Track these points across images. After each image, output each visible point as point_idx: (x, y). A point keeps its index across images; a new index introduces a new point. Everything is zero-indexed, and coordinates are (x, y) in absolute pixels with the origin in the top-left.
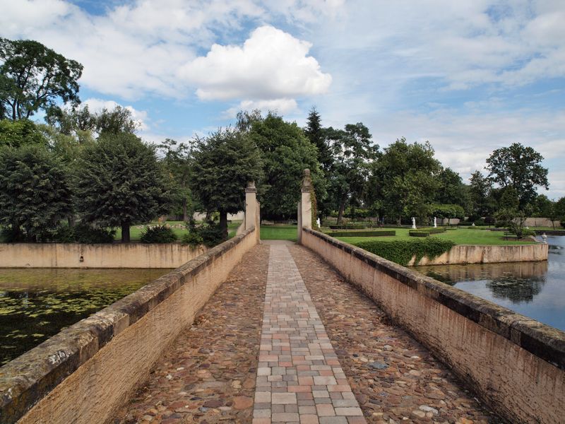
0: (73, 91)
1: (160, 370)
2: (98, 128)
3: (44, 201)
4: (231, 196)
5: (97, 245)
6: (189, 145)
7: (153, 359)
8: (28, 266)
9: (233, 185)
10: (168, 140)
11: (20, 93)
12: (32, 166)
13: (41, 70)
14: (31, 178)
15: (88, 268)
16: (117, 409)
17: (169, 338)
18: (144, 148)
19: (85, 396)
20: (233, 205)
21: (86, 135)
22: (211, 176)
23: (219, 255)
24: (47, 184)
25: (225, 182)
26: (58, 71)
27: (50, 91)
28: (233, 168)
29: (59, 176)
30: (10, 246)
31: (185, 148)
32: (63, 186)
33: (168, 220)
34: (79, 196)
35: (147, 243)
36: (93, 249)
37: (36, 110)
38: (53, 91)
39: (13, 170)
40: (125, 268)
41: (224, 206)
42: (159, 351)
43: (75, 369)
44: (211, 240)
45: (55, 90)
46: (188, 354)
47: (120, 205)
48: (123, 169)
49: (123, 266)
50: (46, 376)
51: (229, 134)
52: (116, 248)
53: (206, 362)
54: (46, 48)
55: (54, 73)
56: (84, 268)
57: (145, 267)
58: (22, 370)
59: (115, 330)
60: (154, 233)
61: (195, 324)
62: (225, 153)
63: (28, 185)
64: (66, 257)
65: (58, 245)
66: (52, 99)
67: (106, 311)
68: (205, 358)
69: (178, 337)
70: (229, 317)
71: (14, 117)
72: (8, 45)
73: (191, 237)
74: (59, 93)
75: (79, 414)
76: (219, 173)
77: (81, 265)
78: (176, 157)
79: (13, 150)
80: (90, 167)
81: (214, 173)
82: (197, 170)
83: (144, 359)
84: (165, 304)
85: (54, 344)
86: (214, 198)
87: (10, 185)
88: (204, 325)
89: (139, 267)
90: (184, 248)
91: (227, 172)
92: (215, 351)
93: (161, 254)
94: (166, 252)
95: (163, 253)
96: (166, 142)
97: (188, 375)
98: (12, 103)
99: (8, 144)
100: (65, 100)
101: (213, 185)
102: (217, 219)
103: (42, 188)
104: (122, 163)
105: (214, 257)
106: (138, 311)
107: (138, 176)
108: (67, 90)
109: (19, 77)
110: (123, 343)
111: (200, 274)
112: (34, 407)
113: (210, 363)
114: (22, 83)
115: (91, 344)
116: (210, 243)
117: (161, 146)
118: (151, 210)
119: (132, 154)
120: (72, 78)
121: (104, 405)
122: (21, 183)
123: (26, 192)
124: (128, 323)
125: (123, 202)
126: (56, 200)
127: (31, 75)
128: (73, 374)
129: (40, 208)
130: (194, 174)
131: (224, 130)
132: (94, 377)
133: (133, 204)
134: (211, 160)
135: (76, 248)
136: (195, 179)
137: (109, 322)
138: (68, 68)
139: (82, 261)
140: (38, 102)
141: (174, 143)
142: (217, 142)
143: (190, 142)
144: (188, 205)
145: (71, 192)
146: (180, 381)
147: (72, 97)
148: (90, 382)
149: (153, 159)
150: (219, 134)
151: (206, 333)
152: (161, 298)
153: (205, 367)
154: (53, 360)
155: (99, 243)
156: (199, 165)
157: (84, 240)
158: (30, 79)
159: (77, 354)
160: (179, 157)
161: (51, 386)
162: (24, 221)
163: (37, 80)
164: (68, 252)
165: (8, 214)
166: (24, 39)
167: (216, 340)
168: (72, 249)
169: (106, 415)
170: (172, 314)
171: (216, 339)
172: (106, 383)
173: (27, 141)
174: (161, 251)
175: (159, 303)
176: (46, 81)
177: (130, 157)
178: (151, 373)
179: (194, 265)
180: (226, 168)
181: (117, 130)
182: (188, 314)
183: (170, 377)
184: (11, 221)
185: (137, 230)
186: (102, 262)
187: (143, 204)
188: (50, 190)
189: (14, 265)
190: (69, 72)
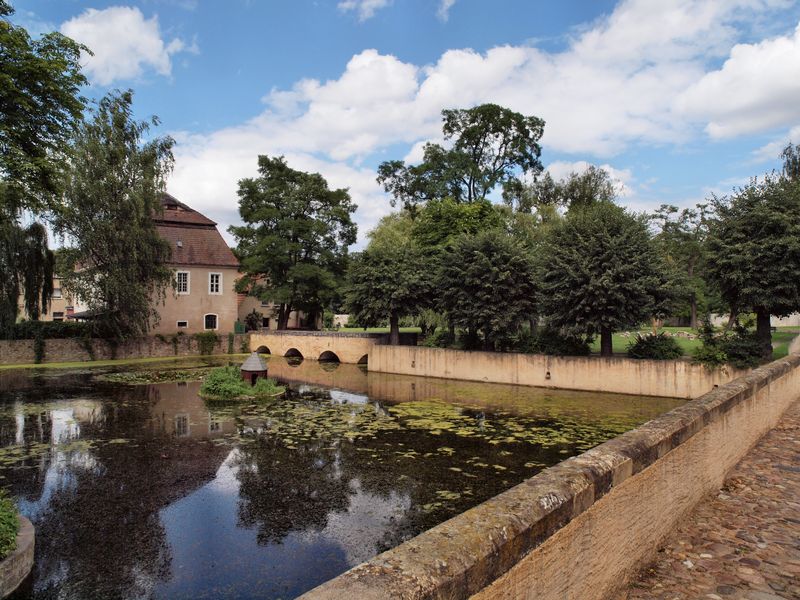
0: (534, 156)
1: (672, 550)
2: (565, 200)
3: (503, 298)
4: (779, 287)
5: (569, 358)
6: (699, 211)
7: (663, 530)
8: (485, 380)
9: (783, 269)
10: (665, 207)
11: (476, 169)
12: (490, 256)
13: (497, 137)
14: (489, 271)
15: (556, 388)
16: (613, 590)
17: (686, 504)
18: (630, 221)
19: (577, 559)
20: (782, 301)
21: (551, 211)
22: (740, 256)
23: (764, 383)
24: (507, 277)
25: (766, 265)
26: (515, 134)
27: (508, 161)
28: (781, 242)
29: (521, 267)
30: (467, 354)
31: (691, 216)
32: (526, 280)
33: (666, 325)
34: (545, 292)
35: (637, 358)
36: (563, 362)
37: (493, 186)
38: (510, 160)
39: (470, 261)
40: (605, 392)
41: (765, 303)
42: (670, 520)
43: (568, 521)
44: (741, 357)
45: (514, 159)
46: (718, 535)
47: (599, 305)
48: (602, 253)
49: (603, 389)
50: (539, 522)
51: (772, 186)
52: (592, 362)
53: (752, 556)
54: (502, 109)
55: (511, 138)
56: (551, 388)
57: (634, 392)
58: (513, 508)
59: (614, 478)
60: (647, 344)
61: (726, 489)
62: (765, 218)
63: (487, 279)
64: (529, 371)
65: (519, 356)
66: (510, 169)
67: (601, 449)
68: (748, 549)
69: (698, 505)
70: (790, 488)
71: (470, 198)
72: (464, 115)
73: (706, 352)
74: (518, 162)
75: (571, 581)
76: (754, 251)
77: (547, 383)
78: (677, 231)
79: (470, 238)
80: (558, 253)
81: (746, 250)
82: (716, 248)
83: (649, 527)
84: (680, 451)
85: (542, 483)
86: (746, 290)
87: (468, 280)
88: (742, 494)
89: (624, 391)
90: (694, 369)
91: (770, 249)
92: (767, 542)
93: (659, 375)
94: (666, 373)
95: (662, 373)
96: (662, 210)
97: (721, 570)
98: (468, 181)
99: (465, 231)
100: (525, 169)
101: (745, 271)
102: (753, 325)
103: (502, 282)
104: (601, 246)
105: (755, 386)
106: (643, 456)
107: (625, 261)
108: (527, 156)
109: (474, 150)
110: (623, 499)
111: (733, 410)
112: (527, 557)
113: (760, 560)
114: (477, 157)
115: (586, 491)
116: (739, 362)
117: (654, 217)
118: (645, 310)
119: (615, 231)
120: (532, 140)
121: (598, 579)
122: (479, 277)
123: (485, 288)
124: (630, 471)
125: (604, 301)
126: (518, 297)
127: (486, 144)
128: (565, 528)
129: (500, 308)
130: (710, 255)
131: (761, 180)
132: (588, 538)
133: (617, 303)
134: (739, 231)
135: (541, 361)
136: (712, 262)
137: (607, 465)
138: (527, 127)
139: (548, 378)
140: (495, 175)
141: (674, 210)
142: (750, 202)
143: (699, 206)
144: (697, 302)
145: (535, 288)
146: (708, 575)
147: (533, 164)
148: (583, 543)
149: (645, 236)
150: (753, 189)
151: (749, 508)
152: (675, 440)
153: (752, 564)
154: (544, 502)
155: (570, 354)
156: (718, 240)
157: (551, 350)
158: (486, 150)
159: (571, 501)
160: (682, 230)
161: (543, 537)
162: (482, 324)
163: (493, 150)
164: (531, 365)
165: (466, 315)
166: (479, 105)
167: (768, 524)
168: (536, 362)
169: (601, 593)
170: (690, 468)
171: (766, 521)
172: (602, 550)
173: (484, 226)
174: (658, 371)
175: (672, 448)
176: (503, 149)
177: (612, 236)
178: (660, 551)
179: (723, 396)
180: (766, 242)
181: (591, 199)
182: (715, 471)
183: (689, 564)
184: (469, 324)
185: (622, 339)
186: (574, 382)
187: (633, 302)
188: (510, 285)
189: (471, 378)
190: (528, 132)
